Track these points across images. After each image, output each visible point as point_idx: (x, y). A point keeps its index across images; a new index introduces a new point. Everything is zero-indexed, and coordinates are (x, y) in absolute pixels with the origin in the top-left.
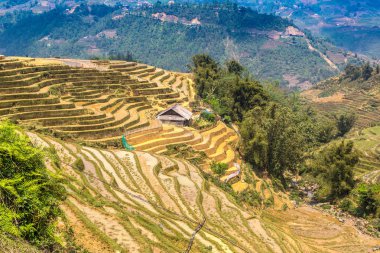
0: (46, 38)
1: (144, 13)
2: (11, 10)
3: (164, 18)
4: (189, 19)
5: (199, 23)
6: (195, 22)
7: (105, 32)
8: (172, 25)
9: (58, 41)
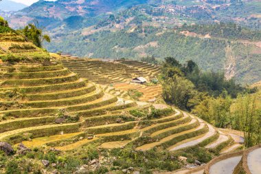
0: (116, 47)
1: (175, 31)
2: (98, 31)
3: (188, 34)
4: (203, 34)
5: (209, 37)
6: (207, 36)
7: (151, 43)
8: (192, 38)
9: (123, 49)
